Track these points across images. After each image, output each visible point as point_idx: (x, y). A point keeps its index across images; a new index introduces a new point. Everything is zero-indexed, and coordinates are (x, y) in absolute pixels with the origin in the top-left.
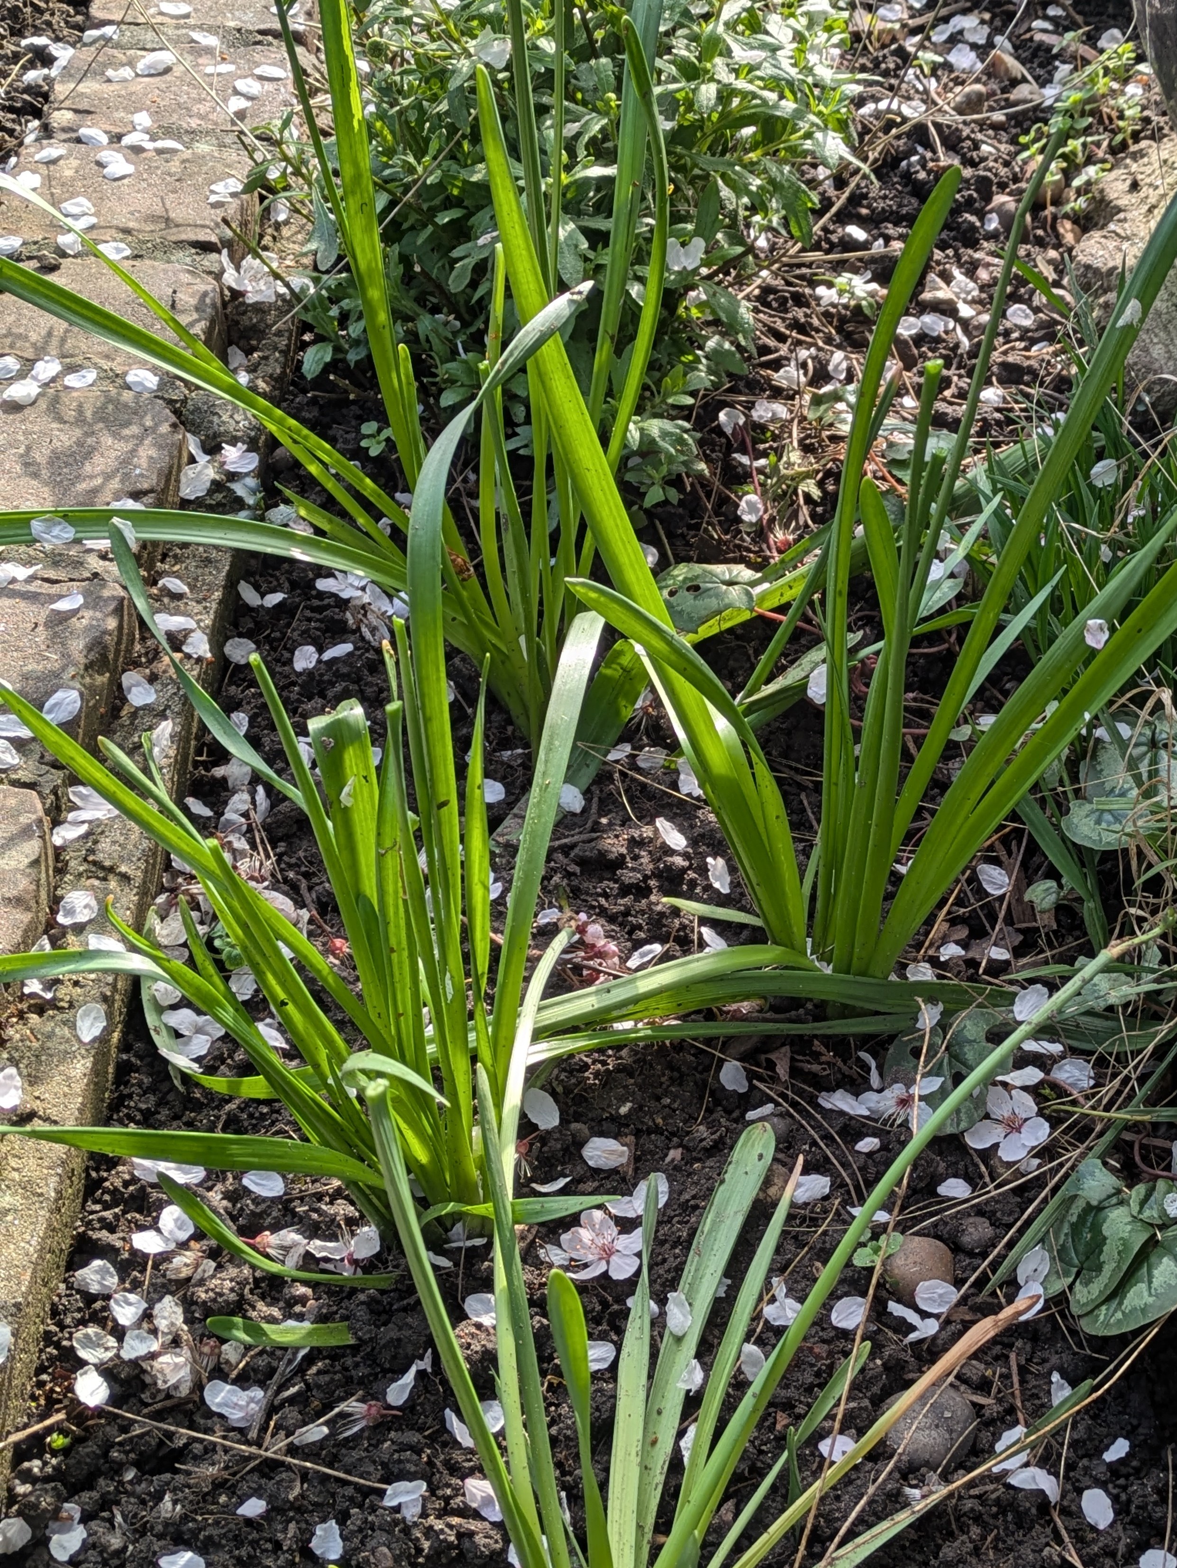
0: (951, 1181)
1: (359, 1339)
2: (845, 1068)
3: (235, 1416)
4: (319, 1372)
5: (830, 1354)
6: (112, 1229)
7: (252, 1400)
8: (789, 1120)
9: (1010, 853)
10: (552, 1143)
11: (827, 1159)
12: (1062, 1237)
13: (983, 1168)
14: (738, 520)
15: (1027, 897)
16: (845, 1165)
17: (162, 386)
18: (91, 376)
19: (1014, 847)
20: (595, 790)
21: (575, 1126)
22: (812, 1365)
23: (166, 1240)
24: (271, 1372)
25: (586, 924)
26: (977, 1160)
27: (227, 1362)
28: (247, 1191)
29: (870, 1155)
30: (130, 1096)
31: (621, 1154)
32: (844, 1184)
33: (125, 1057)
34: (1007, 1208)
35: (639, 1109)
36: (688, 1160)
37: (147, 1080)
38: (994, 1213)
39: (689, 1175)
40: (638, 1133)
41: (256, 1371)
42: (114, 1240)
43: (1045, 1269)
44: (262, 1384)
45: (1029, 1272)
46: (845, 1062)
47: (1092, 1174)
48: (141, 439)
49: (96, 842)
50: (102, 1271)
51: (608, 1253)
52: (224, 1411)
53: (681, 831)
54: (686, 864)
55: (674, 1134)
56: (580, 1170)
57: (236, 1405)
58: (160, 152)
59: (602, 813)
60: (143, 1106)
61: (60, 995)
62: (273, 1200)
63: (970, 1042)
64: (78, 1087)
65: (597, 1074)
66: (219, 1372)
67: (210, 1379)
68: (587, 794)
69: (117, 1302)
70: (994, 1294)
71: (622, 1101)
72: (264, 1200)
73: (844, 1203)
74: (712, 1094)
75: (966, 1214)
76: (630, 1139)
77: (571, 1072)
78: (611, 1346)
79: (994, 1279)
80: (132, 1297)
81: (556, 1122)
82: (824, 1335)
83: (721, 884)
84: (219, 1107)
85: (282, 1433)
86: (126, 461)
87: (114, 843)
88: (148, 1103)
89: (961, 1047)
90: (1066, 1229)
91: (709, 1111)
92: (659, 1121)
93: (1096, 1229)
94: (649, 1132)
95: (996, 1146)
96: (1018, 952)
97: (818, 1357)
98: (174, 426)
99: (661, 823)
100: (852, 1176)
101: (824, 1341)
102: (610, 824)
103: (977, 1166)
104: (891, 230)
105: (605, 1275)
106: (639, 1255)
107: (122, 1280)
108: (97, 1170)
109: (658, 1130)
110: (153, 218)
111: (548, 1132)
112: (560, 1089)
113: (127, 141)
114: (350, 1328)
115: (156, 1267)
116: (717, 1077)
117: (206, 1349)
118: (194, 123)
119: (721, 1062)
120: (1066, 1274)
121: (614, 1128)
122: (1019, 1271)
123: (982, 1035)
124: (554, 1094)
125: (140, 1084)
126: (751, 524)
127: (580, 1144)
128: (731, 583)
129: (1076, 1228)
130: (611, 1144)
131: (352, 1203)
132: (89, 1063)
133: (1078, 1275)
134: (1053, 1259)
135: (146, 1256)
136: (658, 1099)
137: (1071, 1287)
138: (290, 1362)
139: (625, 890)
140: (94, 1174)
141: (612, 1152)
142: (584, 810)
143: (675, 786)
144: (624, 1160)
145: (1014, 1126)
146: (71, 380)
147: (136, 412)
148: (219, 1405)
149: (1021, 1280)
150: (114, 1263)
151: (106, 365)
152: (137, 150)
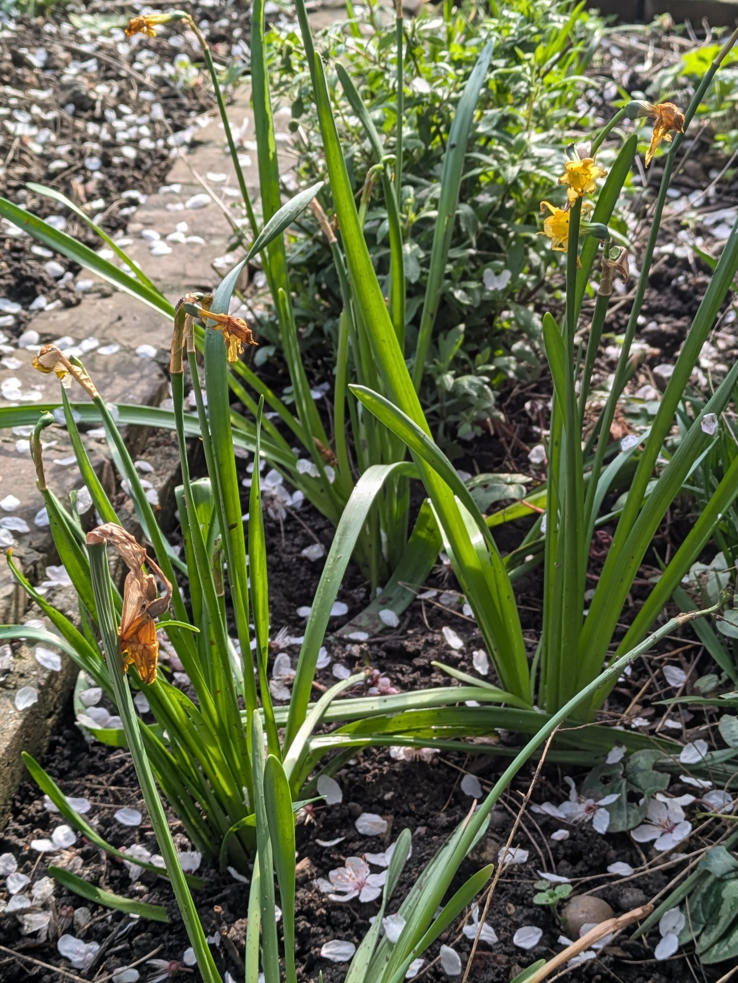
0: (619, 864)
1: (173, 920)
2: (554, 790)
3: (76, 959)
4: (142, 939)
5: (508, 962)
6: (20, 835)
7: (90, 951)
8: (504, 814)
9: (688, 661)
10: (334, 813)
11: (529, 841)
12: (695, 904)
13: (643, 856)
14: (529, 462)
15: (696, 685)
16: (542, 846)
17: (158, 355)
18: (115, 348)
19: (692, 657)
20: (409, 615)
21: (352, 804)
22: (494, 968)
23: (55, 845)
24: (107, 933)
25: (378, 677)
26: (640, 851)
27: (78, 924)
28: (115, 821)
29: (561, 842)
30: (53, 761)
31: (382, 826)
32: (538, 857)
33: (56, 738)
34: (657, 883)
35: (398, 797)
36: (429, 835)
37: (66, 752)
38: (647, 886)
39: (429, 844)
40: (396, 814)
41: (96, 931)
42: (20, 842)
43: (681, 926)
44: (100, 942)
45: (670, 927)
46: (554, 786)
47: (718, 856)
48: (139, 380)
49: (54, 595)
50: (8, 861)
51: (360, 886)
52: (70, 956)
53: (461, 637)
54: (460, 656)
55: (421, 817)
56: (351, 834)
57: (77, 953)
58: (188, 244)
59: (410, 627)
60: (60, 767)
61: (9, 680)
62: (133, 828)
63: (642, 771)
64: (9, 736)
65: (375, 776)
66: (72, 930)
67: (64, 933)
68: (402, 616)
69: (12, 879)
70: (640, 939)
71: (388, 790)
72: (126, 827)
73: (536, 868)
74: (455, 796)
75: (626, 885)
76: (391, 817)
77: (357, 774)
78: (352, 946)
79: (640, 928)
80: (22, 876)
81: (340, 800)
82: (507, 949)
83: (482, 669)
84: (112, 772)
85: (106, 973)
86: (126, 391)
87: (66, 597)
88: (65, 765)
89: (635, 774)
90: (699, 898)
91: (450, 806)
92: (413, 807)
93: (718, 895)
94: (404, 815)
95: (653, 842)
96: (688, 725)
97: (499, 963)
98: (161, 376)
99: (447, 631)
100: (546, 854)
101: (505, 953)
102: (415, 634)
103: (639, 855)
104: (661, 318)
105: (356, 899)
106: (382, 887)
107: (19, 867)
108: (22, 802)
109: (411, 813)
110: (175, 274)
111: (333, 806)
112: (346, 782)
113: (171, 237)
114: (168, 912)
115: (43, 860)
116: (459, 785)
117: (64, 913)
118: (213, 230)
119: (463, 775)
120: (695, 929)
121: (380, 809)
122: (661, 925)
123: (651, 766)
124: (341, 784)
125: (61, 754)
126: (536, 464)
127: (355, 817)
128: (511, 483)
129: (705, 897)
130: (376, 818)
131: (187, 836)
132: (20, 722)
133: (704, 929)
134: (687, 920)
135: (38, 853)
136: (414, 794)
137: (698, 938)
138: (121, 929)
139: (416, 669)
140: (18, 804)
141: (375, 824)
142: (399, 626)
143: (461, 611)
144: (384, 830)
145: (669, 829)
146: (103, 351)
147: (139, 367)
148: (67, 951)
149: (662, 932)
150: (17, 857)
151: (125, 343)
152: (175, 243)
